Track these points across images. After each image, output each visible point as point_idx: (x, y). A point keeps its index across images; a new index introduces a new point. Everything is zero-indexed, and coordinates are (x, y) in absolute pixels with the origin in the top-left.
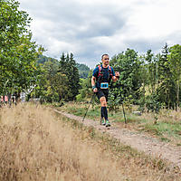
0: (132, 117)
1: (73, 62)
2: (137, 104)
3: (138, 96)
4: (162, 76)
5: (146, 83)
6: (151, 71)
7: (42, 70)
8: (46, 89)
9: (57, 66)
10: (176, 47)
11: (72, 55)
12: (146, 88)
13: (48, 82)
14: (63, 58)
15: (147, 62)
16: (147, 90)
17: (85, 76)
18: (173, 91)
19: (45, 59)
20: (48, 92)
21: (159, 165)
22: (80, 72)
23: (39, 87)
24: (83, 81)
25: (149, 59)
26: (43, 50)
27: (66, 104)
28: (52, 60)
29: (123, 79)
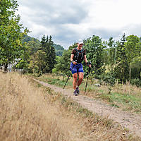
1: (51, 43)
2: (99, 78)
3: (100, 73)
4: (119, 59)
5: (107, 63)
6: (111, 53)
7: (26, 47)
8: (29, 62)
9: (38, 45)
10: (132, 36)
11: (51, 37)
12: (107, 67)
14: (44, 39)
15: (108, 47)
16: (107, 69)
17: (60, 54)
18: (126, 70)
19: (29, 39)
20: (30, 65)
22: (56, 51)
23: (23, 61)
24: (59, 58)
25: (110, 44)
26: (28, 31)
27: (43, 75)
28: (35, 40)
29: (89, 58)
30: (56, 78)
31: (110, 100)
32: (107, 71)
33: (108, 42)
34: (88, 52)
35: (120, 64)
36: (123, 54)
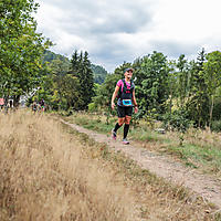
0: (153, 135)
1: (87, 63)
2: (161, 120)
3: (163, 110)
4: (194, 88)
5: (174, 96)
6: (181, 80)
7: (49, 69)
8: (52, 93)
9: (67, 66)
10: (216, 53)
11: (86, 53)
12: (174, 102)
13: (55, 85)
14: (75, 57)
15: (177, 70)
16: (175, 104)
17: (101, 80)
18: (205, 107)
19: (53, 56)
20: (54, 97)
21: (180, 194)
22: (95, 76)
23: (43, 91)
24: (99, 87)
25: (180, 66)
26: (51, 44)
27: (75, 114)
28: (61, 58)
29: (147, 88)
30: (95, 118)
31: (182, 156)
32: (174, 108)
33: (177, 62)
34: (145, 77)
35: (195, 98)
36: (201, 81)
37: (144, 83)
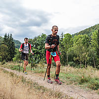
29: (40, 49)
30: (17, 64)
37: (39, 47)
